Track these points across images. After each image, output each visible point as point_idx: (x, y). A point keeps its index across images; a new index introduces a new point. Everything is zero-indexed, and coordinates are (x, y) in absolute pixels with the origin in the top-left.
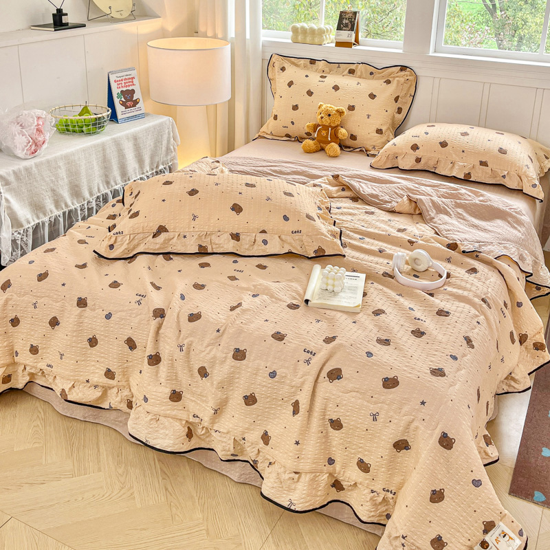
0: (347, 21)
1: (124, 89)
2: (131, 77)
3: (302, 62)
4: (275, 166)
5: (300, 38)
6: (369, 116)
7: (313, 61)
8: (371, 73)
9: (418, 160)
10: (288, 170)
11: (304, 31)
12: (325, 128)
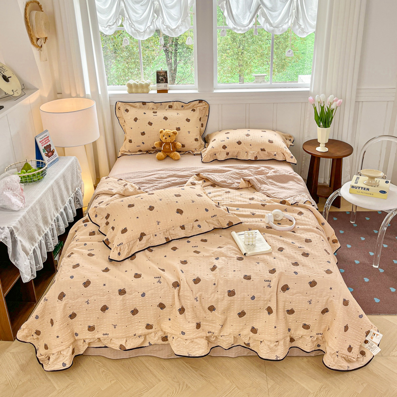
0: (162, 78)
1: (45, 145)
2: (46, 136)
3: (138, 104)
4: (155, 174)
5: (134, 90)
6: (189, 132)
7: (144, 103)
8: (182, 106)
9: (228, 154)
10: (165, 176)
11: (136, 86)
12: (167, 143)
